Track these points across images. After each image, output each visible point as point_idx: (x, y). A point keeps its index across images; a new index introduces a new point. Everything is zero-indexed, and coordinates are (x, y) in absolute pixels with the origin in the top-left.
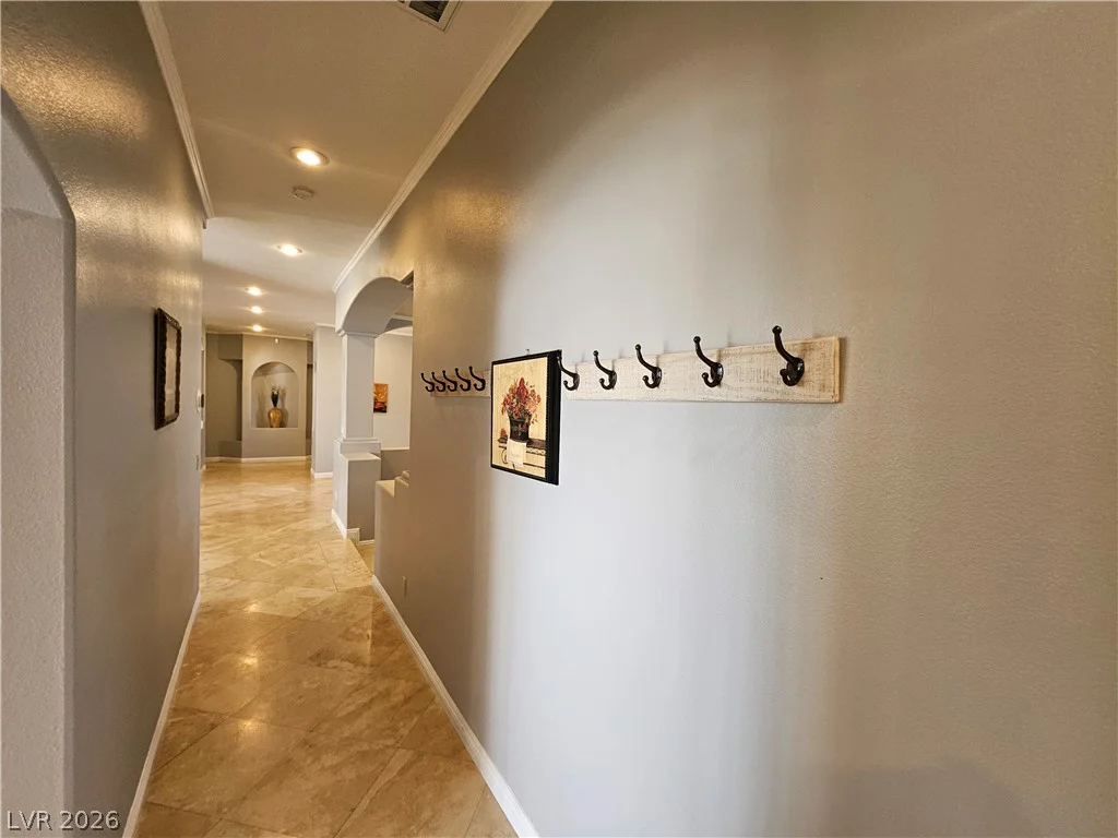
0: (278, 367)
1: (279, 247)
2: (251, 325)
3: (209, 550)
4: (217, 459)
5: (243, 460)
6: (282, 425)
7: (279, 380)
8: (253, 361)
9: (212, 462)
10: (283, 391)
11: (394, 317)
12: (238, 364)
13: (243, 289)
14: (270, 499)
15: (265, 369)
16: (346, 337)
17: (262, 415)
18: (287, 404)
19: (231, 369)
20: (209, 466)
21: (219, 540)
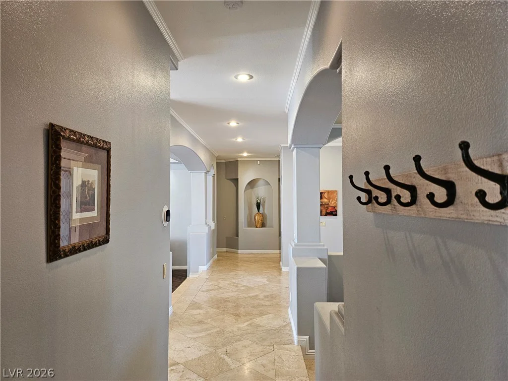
0: (261, 182)
1: (236, 77)
2: (242, 152)
3: (195, 336)
4: (225, 249)
5: (239, 251)
6: (263, 225)
7: (261, 191)
8: (245, 178)
9: (221, 252)
10: (264, 199)
11: (333, 127)
12: (236, 181)
13: (226, 124)
14: (249, 289)
15: (252, 184)
16: (295, 150)
17: (251, 219)
18: (266, 209)
19: (232, 184)
20: (220, 255)
21: (205, 326)
